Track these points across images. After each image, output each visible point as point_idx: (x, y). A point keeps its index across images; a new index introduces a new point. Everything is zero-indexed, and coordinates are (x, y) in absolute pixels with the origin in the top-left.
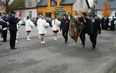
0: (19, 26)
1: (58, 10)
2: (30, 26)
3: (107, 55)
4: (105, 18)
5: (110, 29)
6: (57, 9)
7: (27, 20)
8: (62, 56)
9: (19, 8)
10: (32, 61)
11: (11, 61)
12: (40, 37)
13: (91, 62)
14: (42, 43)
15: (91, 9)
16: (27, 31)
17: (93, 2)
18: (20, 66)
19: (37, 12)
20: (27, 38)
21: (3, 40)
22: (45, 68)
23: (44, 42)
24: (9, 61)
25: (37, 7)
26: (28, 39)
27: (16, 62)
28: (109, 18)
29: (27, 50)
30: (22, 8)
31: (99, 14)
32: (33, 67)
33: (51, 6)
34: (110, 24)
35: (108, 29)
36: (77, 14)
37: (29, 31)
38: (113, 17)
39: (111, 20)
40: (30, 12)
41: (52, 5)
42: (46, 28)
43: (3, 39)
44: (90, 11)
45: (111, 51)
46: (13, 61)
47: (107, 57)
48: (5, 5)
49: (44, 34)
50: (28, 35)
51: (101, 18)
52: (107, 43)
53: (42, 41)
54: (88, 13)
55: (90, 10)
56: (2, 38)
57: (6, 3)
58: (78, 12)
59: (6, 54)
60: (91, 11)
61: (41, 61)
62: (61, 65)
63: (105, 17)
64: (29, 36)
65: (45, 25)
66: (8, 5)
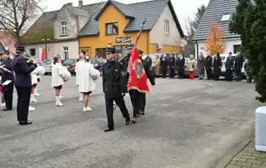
0: (39, 77)
1: (121, 42)
2: (61, 76)
3: (213, 132)
4: (213, 57)
5: (224, 78)
6: (118, 40)
7: (54, 64)
8: (124, 136)
9: (43, 40)
10: (60, 148)
11: (17, 149)
12: (81, 99)
13: (181, 147)
14: (85, 109)
15: (186, 39)
16: (55, 87)
17: (189, 26)
18: (35, 161)
19: (79, 48)
20: (55, 102)
21: (5, 108)
22: (87, 163)
23: (89, 109)
24: (13, 151)
25: (79, 38)
26: (56, 104)
27: (28, 152)
28: (221, 55)
29: (53, 126)
30: (48, 39)
31: (202, 48)
32: (61, 161)
33: (107, 34)
34: (223, 69)
35: (221, 77)
36: (158, 50)
37: (60, 87)
38: (231, 53)
39: (225, 61)
40: (66, 48)
41: (109, 32)
42: (94, 79)
43: (5, 104)
44: (184, 43)
45: (223, 122)
46: (21, 149)
47: (214, 136)
48: (13, 35)
49: (90, 92)
50: (58, 95)
51: (205, 56)
52: (216, 107)
53: (86, 107)
54: (181, 48)
55: (184, 40)
56: (3, 103)
57: (15, 30)
58: (160, 47)
59: (7, 136)
60: (186, 43)
61: (79, 148)
62: (121, 154)
63: (212, 55)
64: (61, 97)
65: (92, 74)
66: (20, 35)
